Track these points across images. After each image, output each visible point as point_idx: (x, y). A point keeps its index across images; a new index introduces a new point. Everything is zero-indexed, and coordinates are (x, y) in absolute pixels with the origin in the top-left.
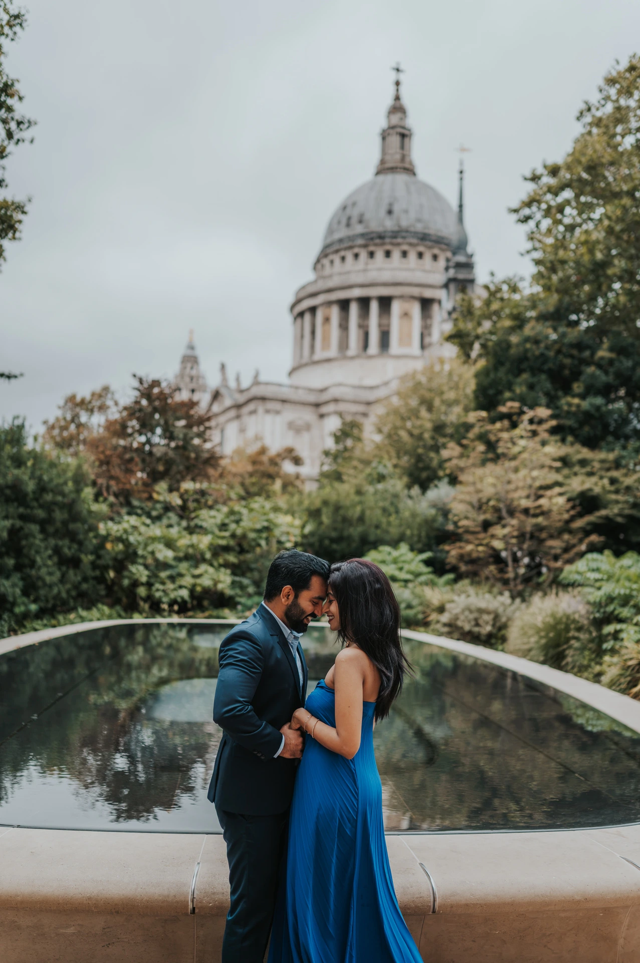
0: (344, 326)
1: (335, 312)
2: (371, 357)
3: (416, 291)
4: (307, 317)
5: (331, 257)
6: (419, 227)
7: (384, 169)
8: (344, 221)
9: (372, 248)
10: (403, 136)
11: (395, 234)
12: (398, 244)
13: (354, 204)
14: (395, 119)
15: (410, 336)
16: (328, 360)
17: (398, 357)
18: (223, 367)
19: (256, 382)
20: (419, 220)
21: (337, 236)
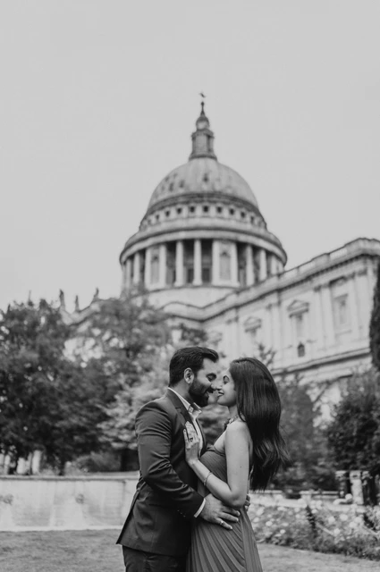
0: (171, 265)
1: (163, 252)
2: (196, 287)
3: (232, 235)
4: (137, 259)
5: (157, 213)
6: (229, 191)
7: (194, 156)
8: (167, 187)
9: (192, 205)
10: (209, 136)
12: (215, 202)
13: (175, 175)
14: (202, 126)
15: (229, 271)
16: (159, 290)
17: (218, 287)
21: (161, 197)
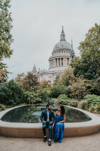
0: (56, 62)
1: (55, 60)
2: (61, 66)
3: (66, 57)
4: (51, 61)
5: (54, 53)
7: (61, 40)
8: (56, 48)
9: (60, 51)
10: (64, 36)
11: (63, 49)
12: (64, 51)
13: (57, 45)
14: (62, 33)
15: (66, 63)
16: (54, 67)
17: (64, 66)
18: (39, 69)
19: (44, 71)
20: (66, 47)
21: (55, 50)
